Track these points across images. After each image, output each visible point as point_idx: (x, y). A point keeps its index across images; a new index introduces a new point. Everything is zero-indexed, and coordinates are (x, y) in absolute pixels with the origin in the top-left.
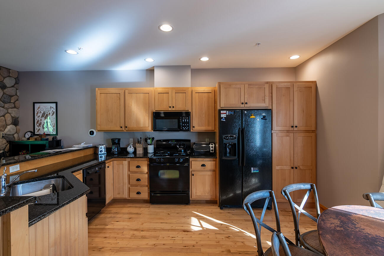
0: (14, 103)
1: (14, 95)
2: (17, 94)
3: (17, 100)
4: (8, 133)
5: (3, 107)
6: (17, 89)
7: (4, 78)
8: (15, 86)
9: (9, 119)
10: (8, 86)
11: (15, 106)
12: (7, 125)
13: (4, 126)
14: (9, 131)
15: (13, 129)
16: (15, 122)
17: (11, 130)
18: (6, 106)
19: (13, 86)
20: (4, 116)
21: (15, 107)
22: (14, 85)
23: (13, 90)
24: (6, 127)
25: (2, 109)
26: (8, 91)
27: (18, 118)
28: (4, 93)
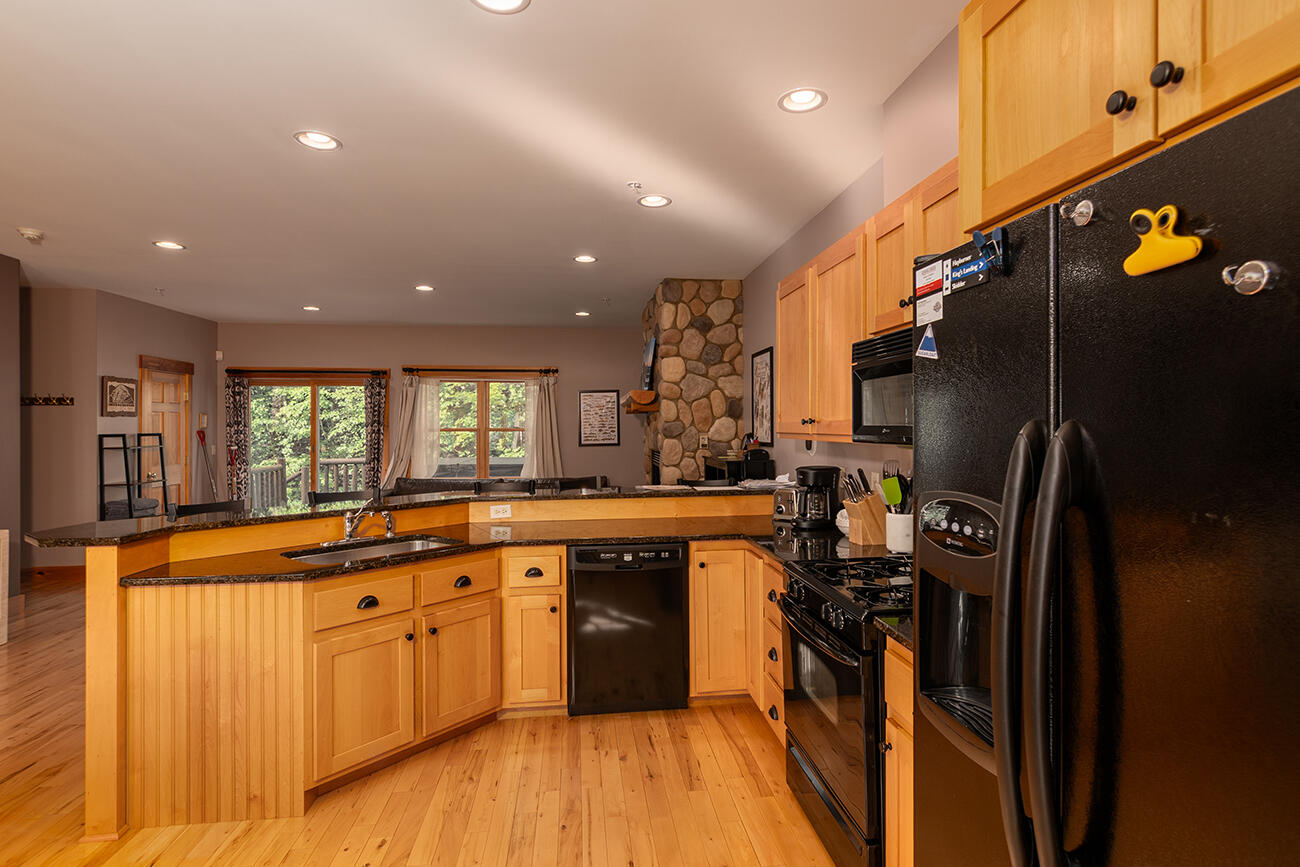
0: (731, 362)
1: (731, 341)
2: (741, 339)
3: (740, 353)
4: (716, 437)
5: (705, 375)
6: (737, 327)
7: (708, 305)
8: (734, 319)
9: (719, 405)
10: (716, 322)
11: (734, 369)
12: (714, 418)
13: (706, 419)
14: (717, 431)
15: (728, 429)
16: (734, 410)
17: (723, 430)
18: (712, 371)
19: (729, 321)
20: (707, 396)
21: (734, 372)
22: (732, 317)
23: (726, 329)
24: (713, 424)
25: (701, 379)
26: (715, 335)
27: (741, 399)
28: (707, 342)
